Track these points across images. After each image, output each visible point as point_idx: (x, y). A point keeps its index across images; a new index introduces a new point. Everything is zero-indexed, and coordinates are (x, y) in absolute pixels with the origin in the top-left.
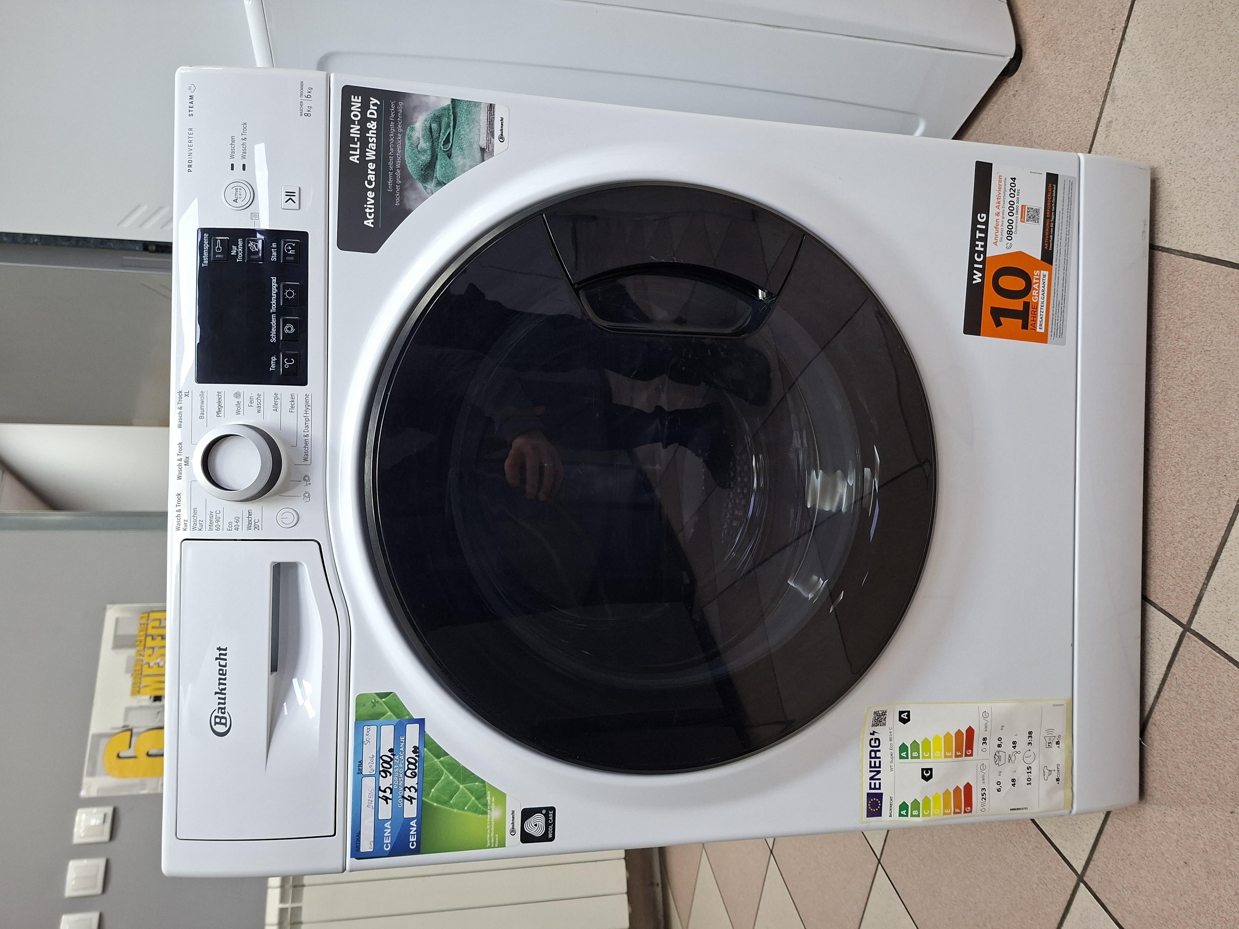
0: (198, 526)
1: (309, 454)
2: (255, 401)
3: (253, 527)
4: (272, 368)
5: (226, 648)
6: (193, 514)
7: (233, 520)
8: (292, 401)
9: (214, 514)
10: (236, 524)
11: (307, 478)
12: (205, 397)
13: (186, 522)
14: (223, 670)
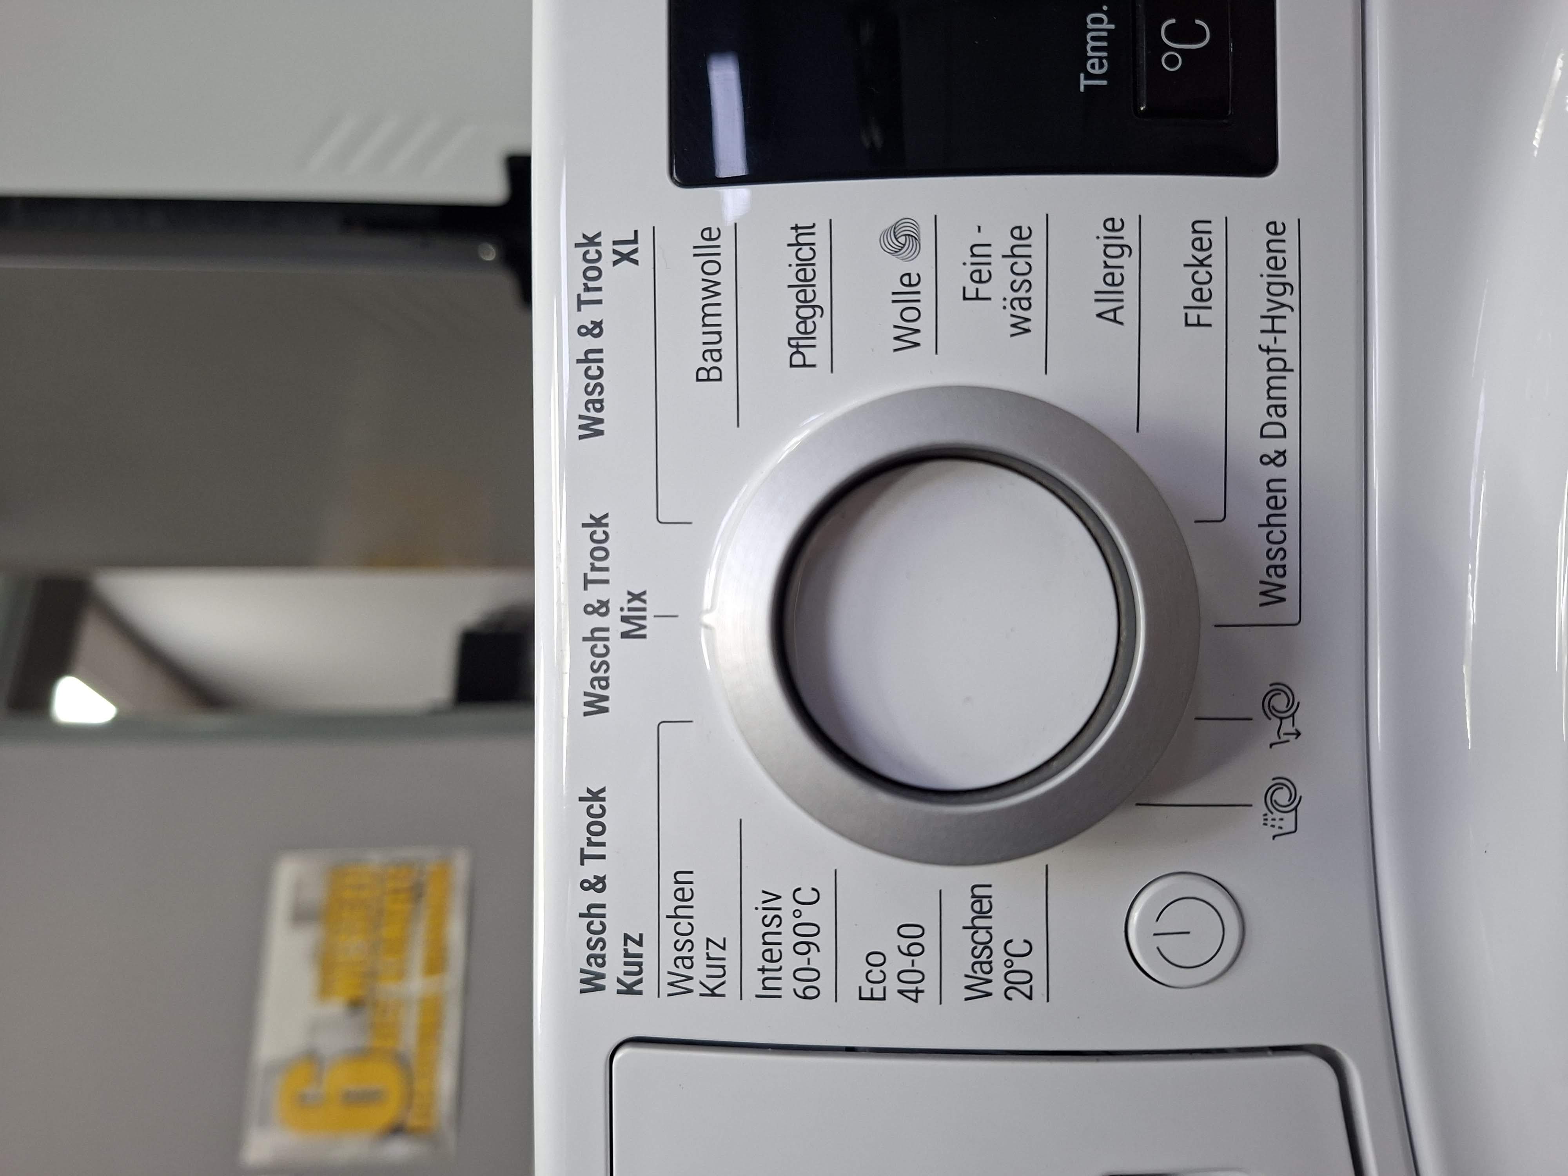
0: (700, 971)
1: (1292, 562)
2: (1000, 268)
3: (998, 986)
4: (1089, 76)
6: (669, 904)
7: (890, 943)
8: (1201, 263)
11: (1280, 702)
12: (726, 259)
13: (633, 948)
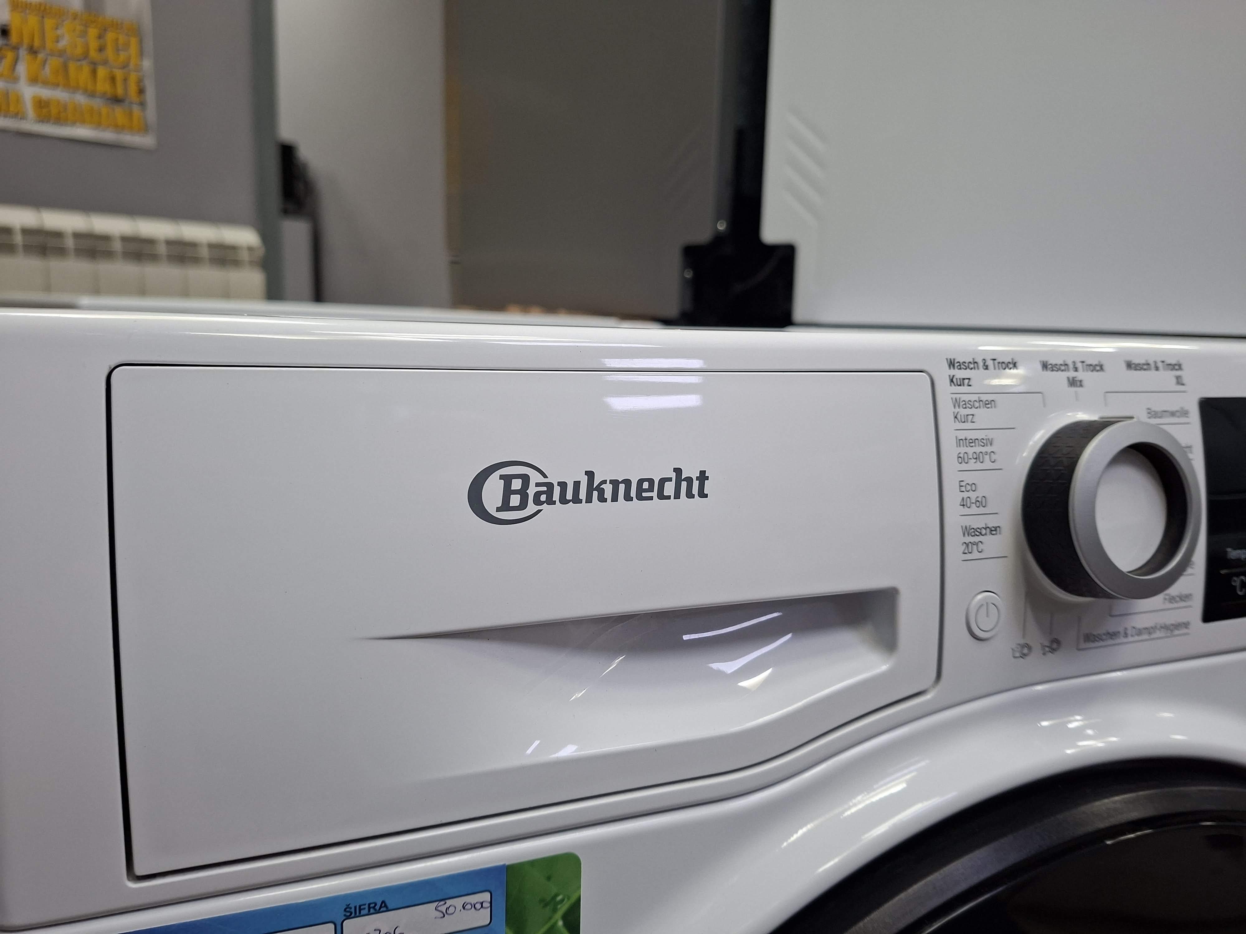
1: (1096, 644)
3: (967, 539)
4: (1230, 552)
5: (706, 496)
6: (984, 398)
8: (1181, 599)
9: (988, 449)
10: (974, 500)
11: (1055, 646)
12: (1181, 420)
14: (651, 489)
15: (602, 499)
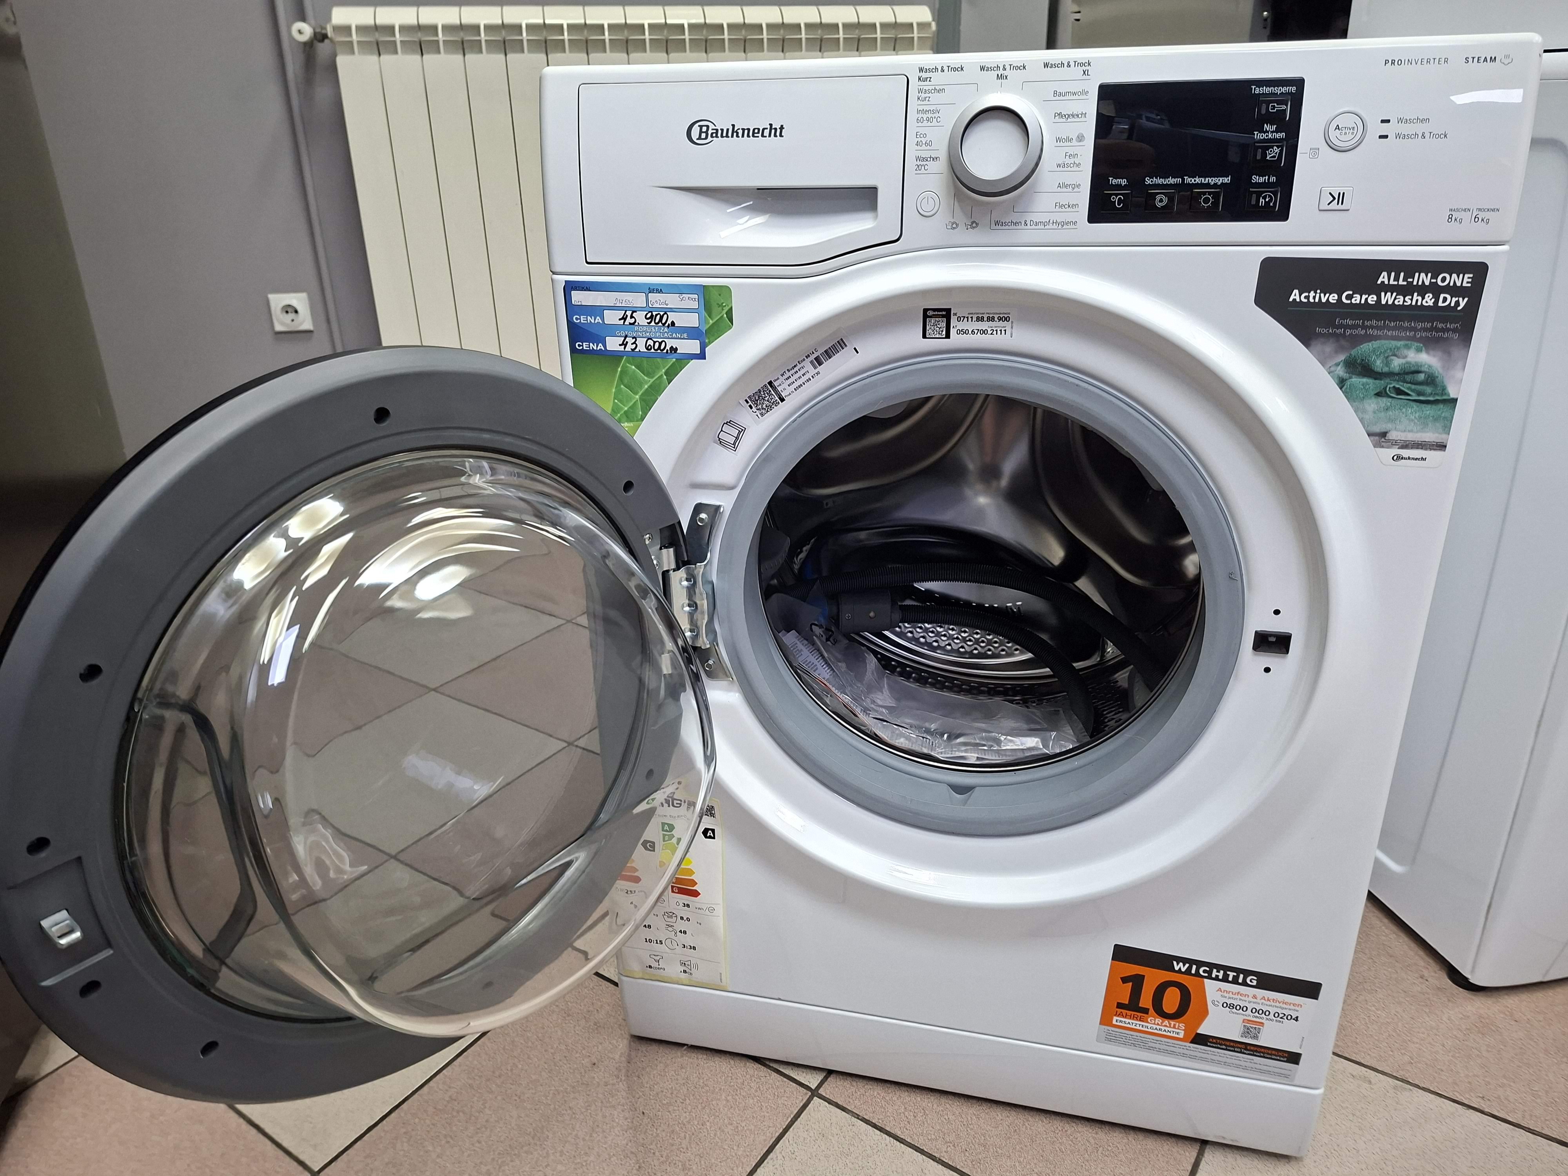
0: (923, 95)
1: (1003, 227)
2: (1072, 161)
3: (919, 163)
4: (1112, 180)
5: (783, 136)
7: (928, 139)
8: (1069, 206)
10: (924, 142)
11: (974, 225)
12: (1081, 97)
13: (928, 79)
14: (758, 133)
15: (737, 136)
